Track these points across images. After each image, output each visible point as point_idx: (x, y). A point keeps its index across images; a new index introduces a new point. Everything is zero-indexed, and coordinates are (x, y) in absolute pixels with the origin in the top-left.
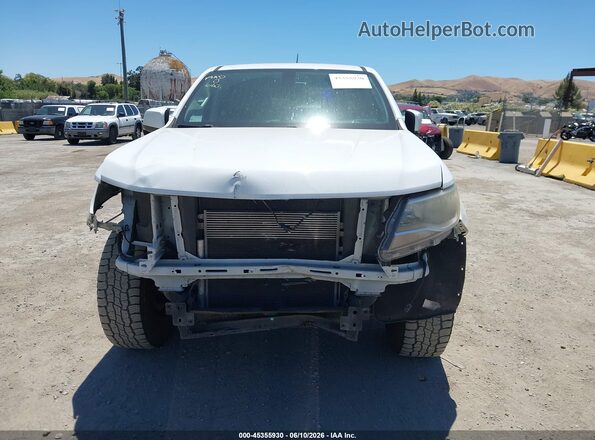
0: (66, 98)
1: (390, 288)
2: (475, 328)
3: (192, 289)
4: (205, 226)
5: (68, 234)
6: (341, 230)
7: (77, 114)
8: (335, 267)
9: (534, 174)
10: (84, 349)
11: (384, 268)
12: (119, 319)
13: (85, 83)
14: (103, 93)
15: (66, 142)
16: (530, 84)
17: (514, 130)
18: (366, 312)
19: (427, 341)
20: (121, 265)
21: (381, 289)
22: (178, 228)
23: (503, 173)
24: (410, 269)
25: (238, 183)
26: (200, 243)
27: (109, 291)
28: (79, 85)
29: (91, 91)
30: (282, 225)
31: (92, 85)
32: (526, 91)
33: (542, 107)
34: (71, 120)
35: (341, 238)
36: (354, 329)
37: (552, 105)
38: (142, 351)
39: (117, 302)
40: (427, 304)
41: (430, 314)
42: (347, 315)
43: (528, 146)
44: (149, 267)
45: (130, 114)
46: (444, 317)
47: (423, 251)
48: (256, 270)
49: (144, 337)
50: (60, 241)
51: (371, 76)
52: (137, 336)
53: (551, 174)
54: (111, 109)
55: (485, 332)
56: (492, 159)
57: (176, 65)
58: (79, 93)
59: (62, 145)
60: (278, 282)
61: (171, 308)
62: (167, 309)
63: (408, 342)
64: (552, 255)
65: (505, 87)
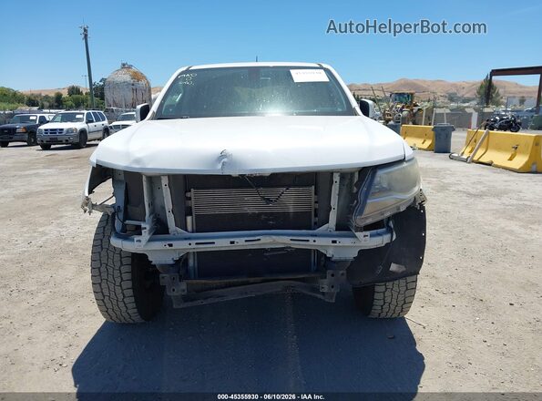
0: (35, 108)
1: (362, 252)
2: (432, 291)
3: (182, 262)
4: (192, 203)
5: (50, 227)
6: (316, 202)
7: (48, 122)
8: (312, 235)
9: (466, 161)
10: (78, 327)
11: (357, 234)
12: (113, 295)
13: (53, 95)
14: (70, 103)
15: (39, 147)
16: (454, 85)
17: (445, 124)
18: (342, 274)
19: (394, 302)
20: (116, 242)
21: (354, 254)
22: (169, 205)
23: (440, 161)
24: (379, 235)
25: (225, 160)
26: (189, 218)
27: (103, 269)
28: (47, 97)
29: (58, 102)
30: (263, 198)
31: (59, 97)
32: (450, 92)
33: (467, 104)
34: (43, 127)
35: (316, 210)
36: (333, 290)
37: (474, 103)
38: (134, 325)
39: (111, 278)
40: (394, 267)
41: (396, 277)
42: (325, 278)
43: (458, 139)
44: (144, 242)
45: (98, 120)
46: (409, 279)
47: (389, 218)
48: (241, 241)
49: (136, 310)
50: (44, 234)
51: (327, 71)
52: (129, 310)
53: (481, 160)
54: (81, 116)
55: (441, 295)
56: (429, 149)
57: (137, 76)
58: (46, 104)
59: (35, 150)
60: (260, 252)
61: (165, 279)
62: (161, 281)
63: (378, 303)
64: (491, 228)
65: (432, 89)
